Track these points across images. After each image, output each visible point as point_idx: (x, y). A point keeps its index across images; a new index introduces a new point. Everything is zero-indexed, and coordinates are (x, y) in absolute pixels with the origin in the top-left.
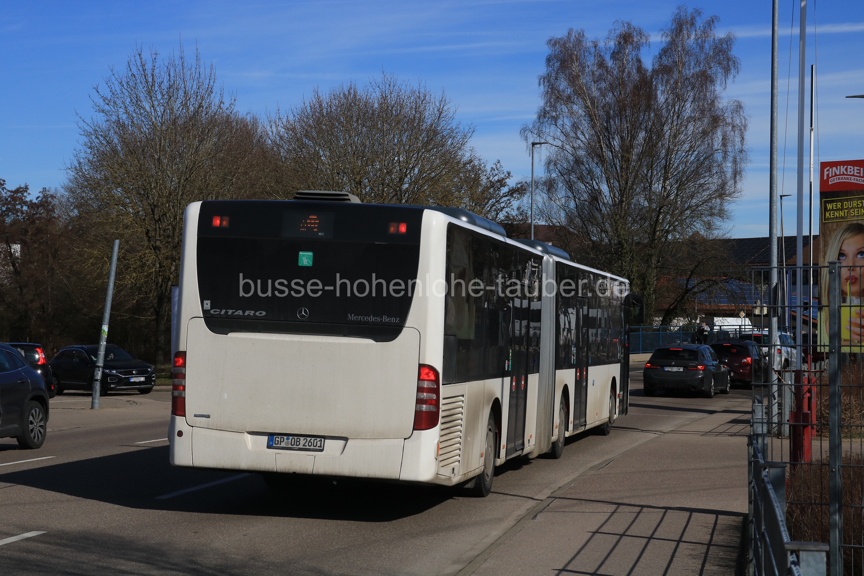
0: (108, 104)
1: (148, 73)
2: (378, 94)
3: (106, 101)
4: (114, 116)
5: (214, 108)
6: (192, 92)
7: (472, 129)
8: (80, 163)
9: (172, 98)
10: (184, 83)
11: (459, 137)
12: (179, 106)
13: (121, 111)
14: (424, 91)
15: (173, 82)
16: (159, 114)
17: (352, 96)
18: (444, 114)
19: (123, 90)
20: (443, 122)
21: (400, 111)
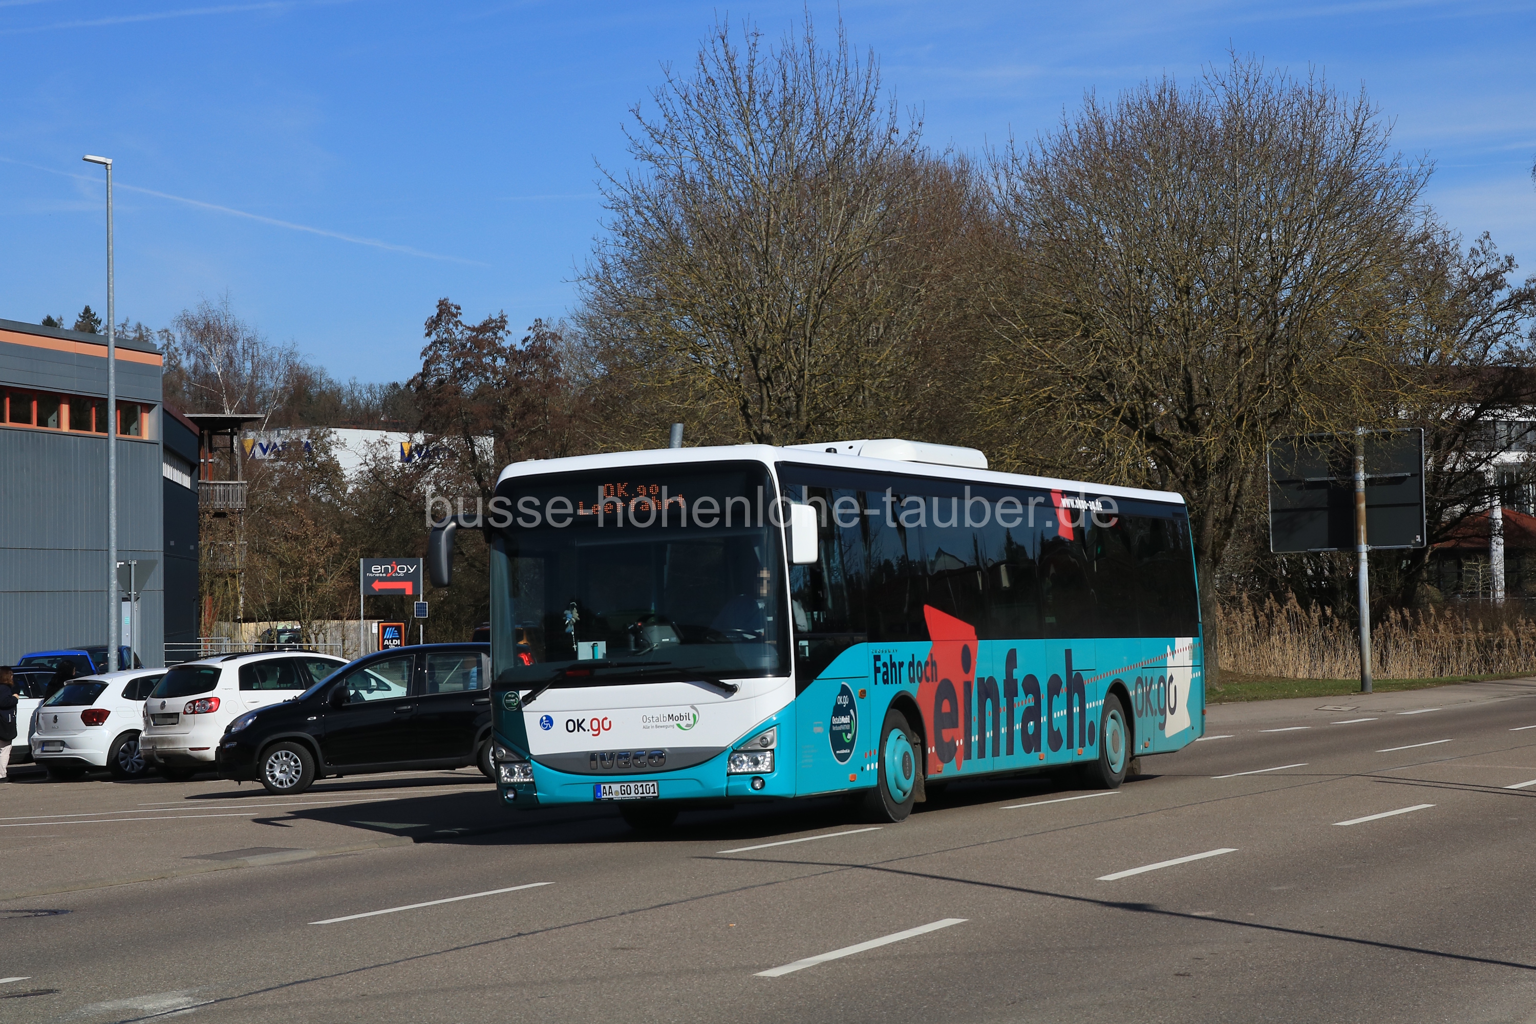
0: (660, 143)
1: (741, 75)
2: (1223, 100)
3: (655, 135)
4: (672, 167)
5: (876, 142)
6: (832, 111)
7: (1428, 167)
8: (605, 267)
9: (790, 125)
10: (815, 93)
11: (1398, 186)
12: (805, 140)
13: (688, 155)
14: (1320, 90)
15: (791, 91)
16: (765, 158)
17: (1167, 106)
18: (1366, 138)
19: (691, 112)
20: (1363, 155)
21: (1270, 134)
